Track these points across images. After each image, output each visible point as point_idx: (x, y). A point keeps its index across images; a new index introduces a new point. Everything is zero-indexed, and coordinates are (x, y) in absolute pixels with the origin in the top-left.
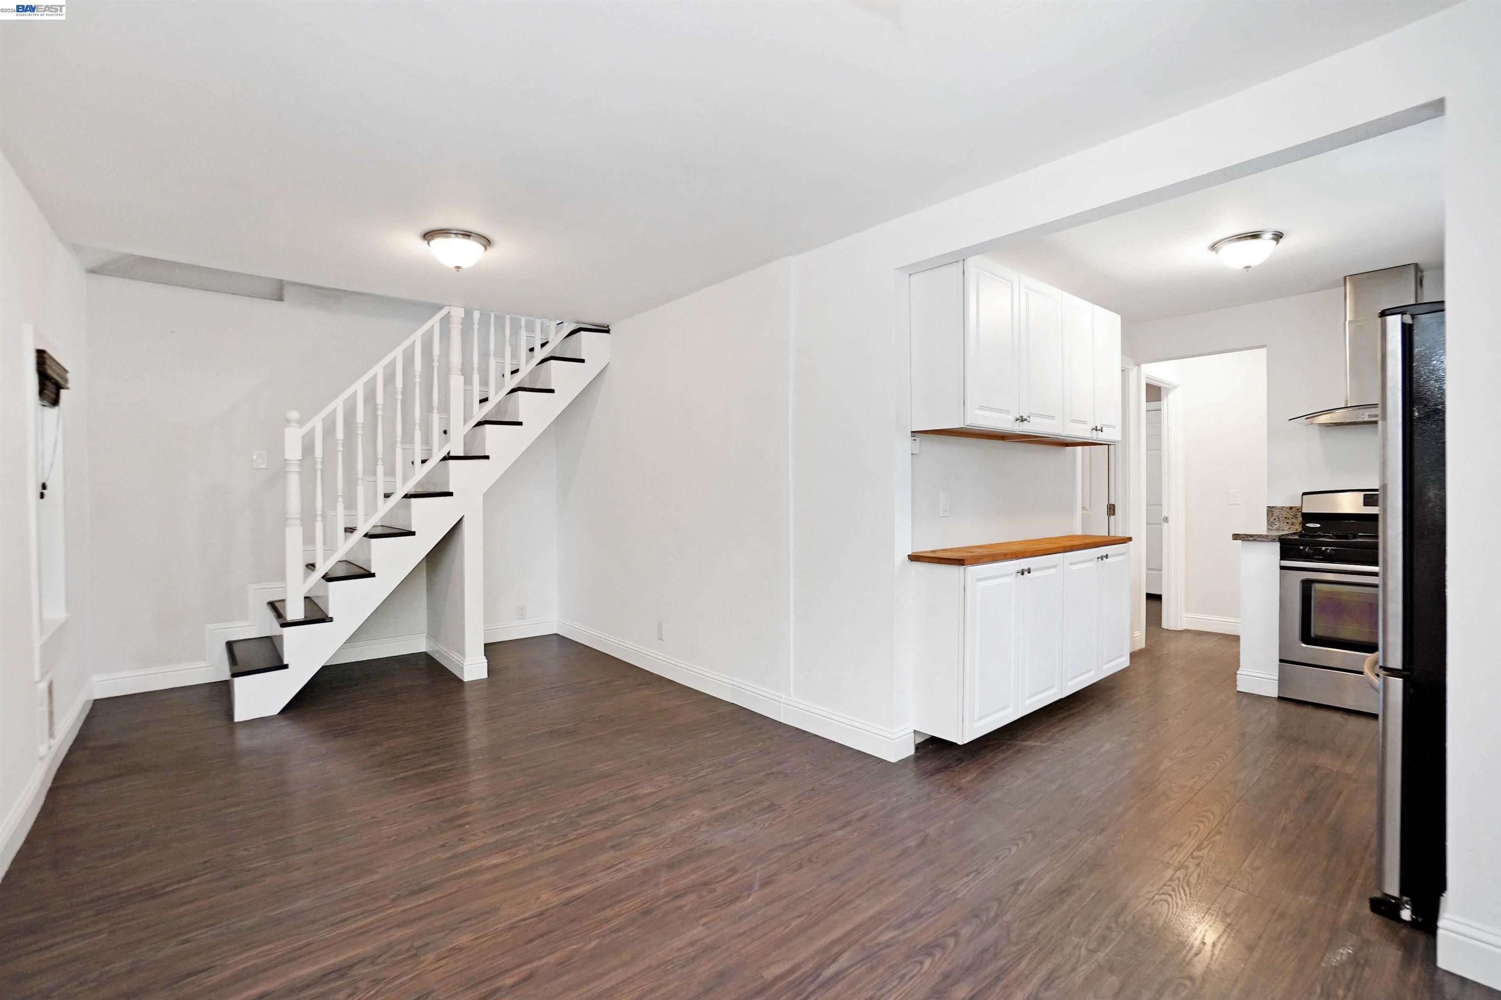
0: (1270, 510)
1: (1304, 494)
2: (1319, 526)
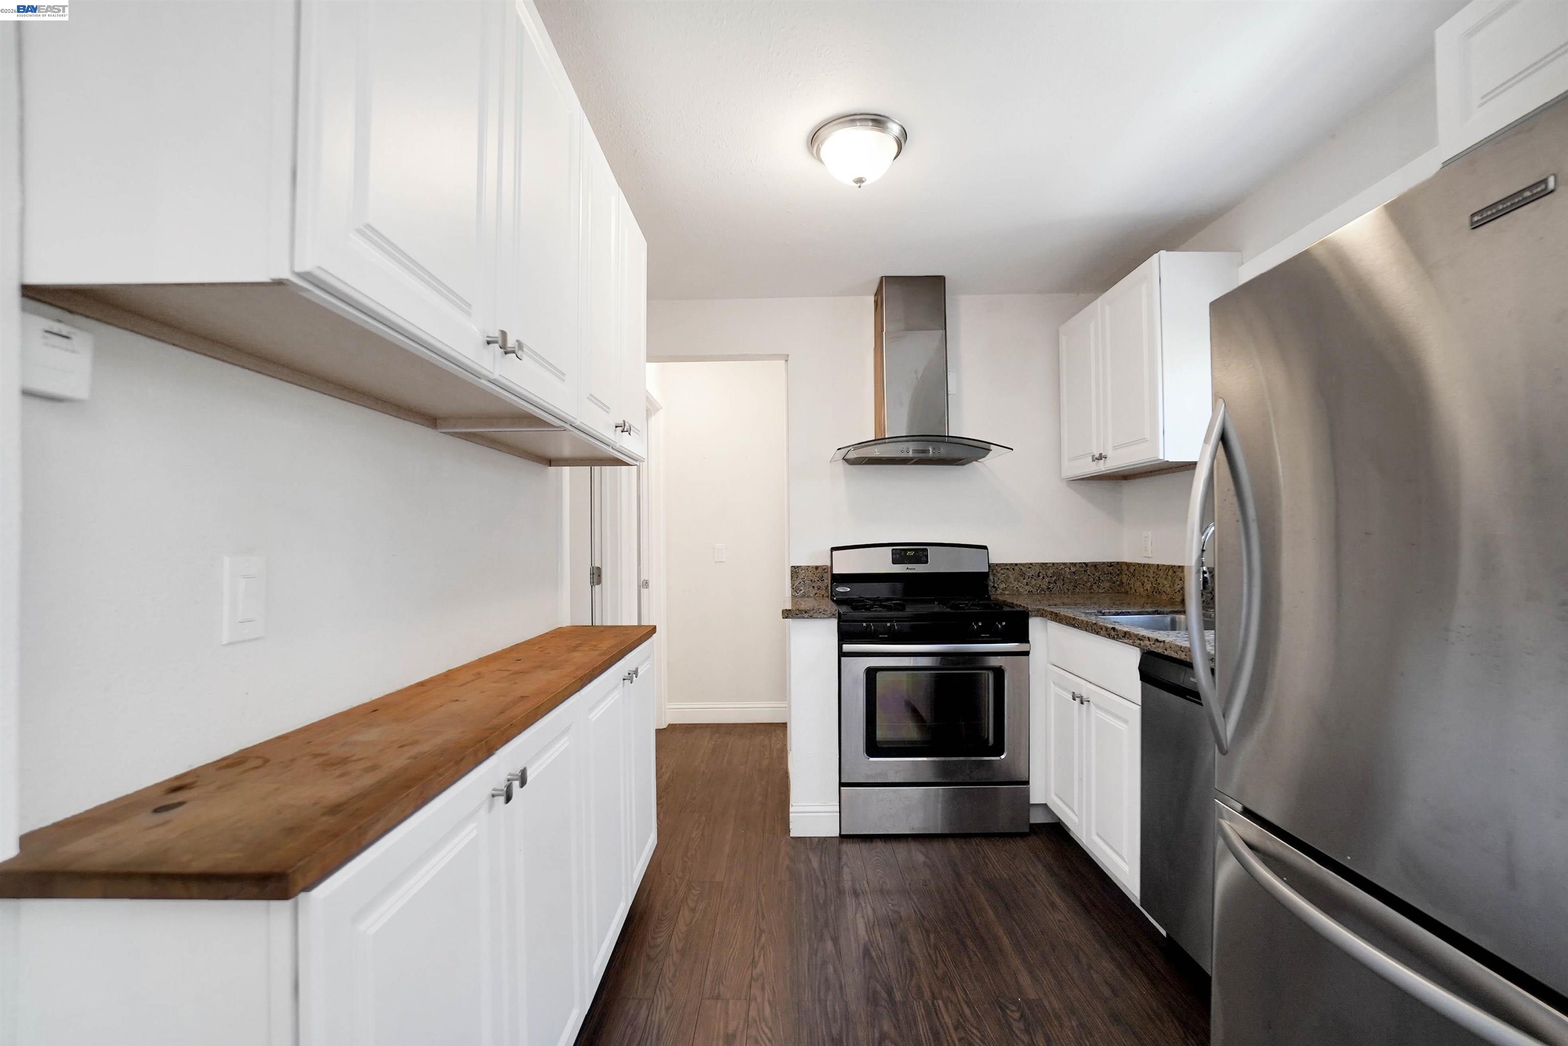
0: (795, 571)
1: (833, 549)
2: (849, 589)
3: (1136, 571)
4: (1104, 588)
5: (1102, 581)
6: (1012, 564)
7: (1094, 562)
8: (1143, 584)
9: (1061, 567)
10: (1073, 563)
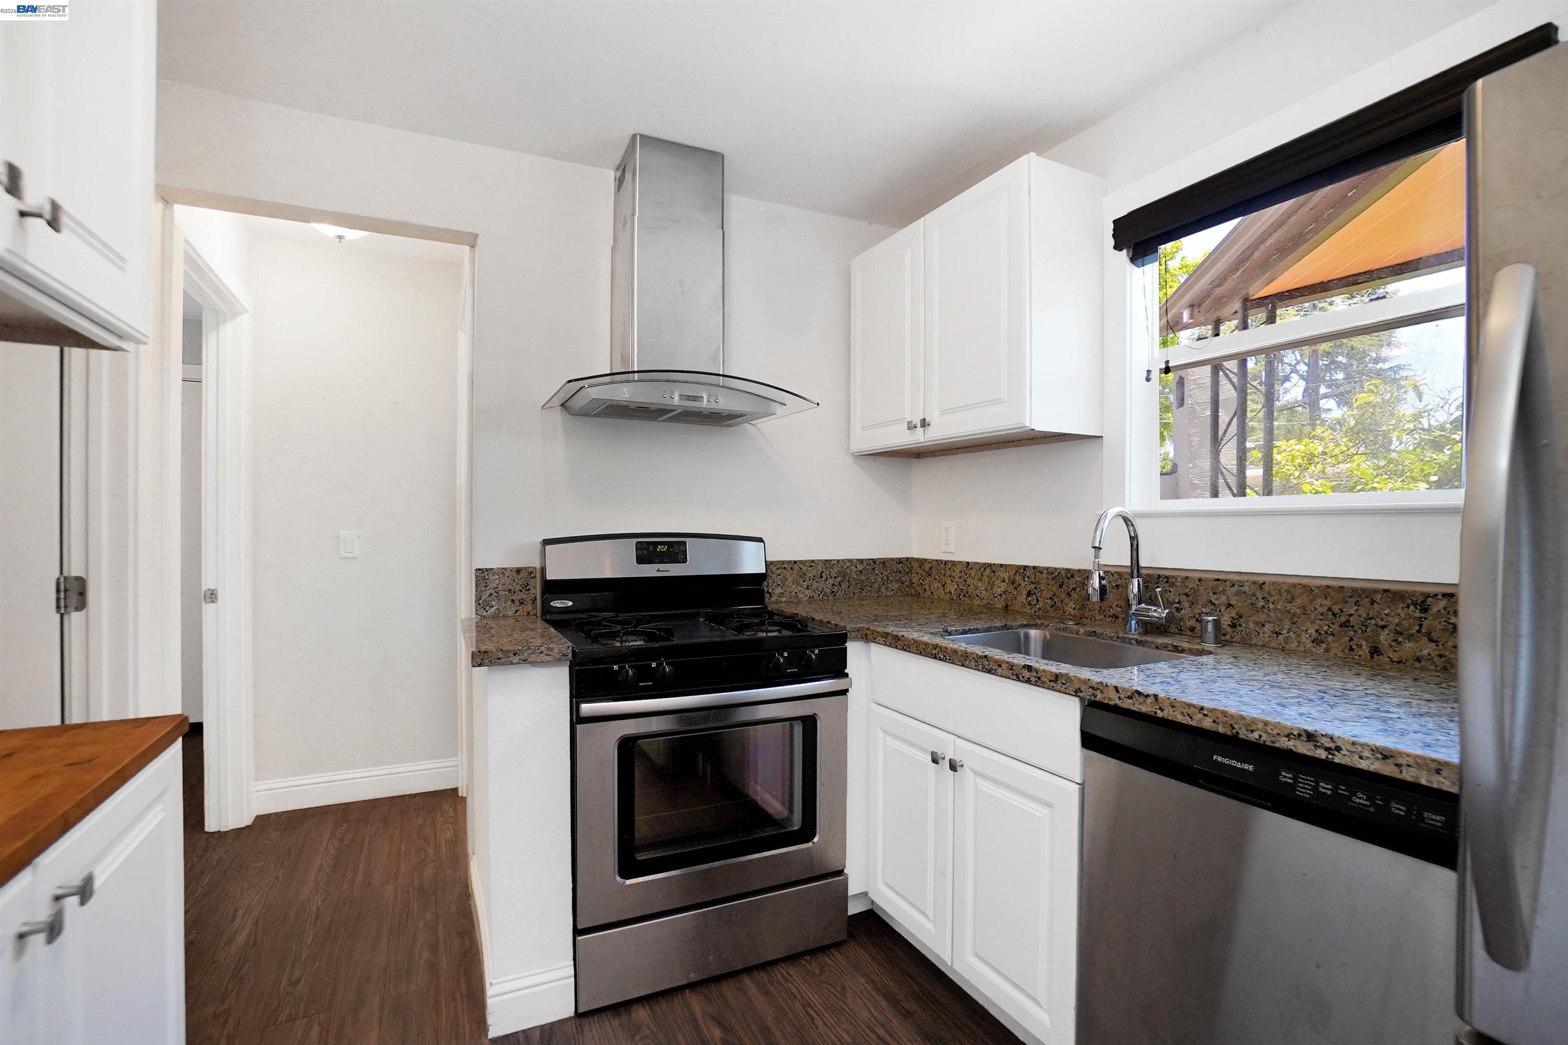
0: (482, 576)
1: (547, 542)
2: (570, 603)
3: (934, 569)
4: (893, 590)
5: (891, 581)
6: (790, 562)
7: (882, 559)
8: (944, 586)
9: (847, 564)
10: (859, 560)
